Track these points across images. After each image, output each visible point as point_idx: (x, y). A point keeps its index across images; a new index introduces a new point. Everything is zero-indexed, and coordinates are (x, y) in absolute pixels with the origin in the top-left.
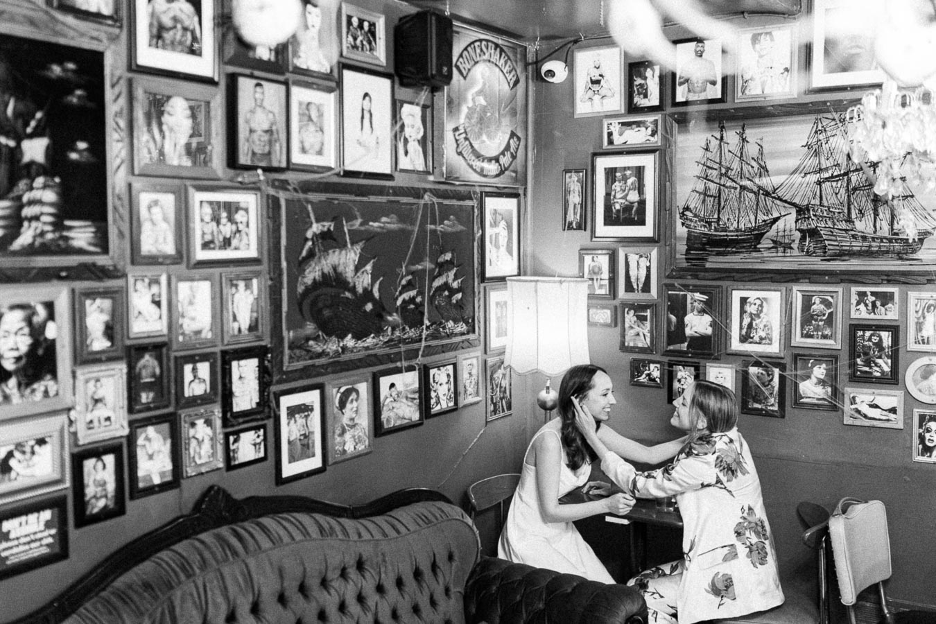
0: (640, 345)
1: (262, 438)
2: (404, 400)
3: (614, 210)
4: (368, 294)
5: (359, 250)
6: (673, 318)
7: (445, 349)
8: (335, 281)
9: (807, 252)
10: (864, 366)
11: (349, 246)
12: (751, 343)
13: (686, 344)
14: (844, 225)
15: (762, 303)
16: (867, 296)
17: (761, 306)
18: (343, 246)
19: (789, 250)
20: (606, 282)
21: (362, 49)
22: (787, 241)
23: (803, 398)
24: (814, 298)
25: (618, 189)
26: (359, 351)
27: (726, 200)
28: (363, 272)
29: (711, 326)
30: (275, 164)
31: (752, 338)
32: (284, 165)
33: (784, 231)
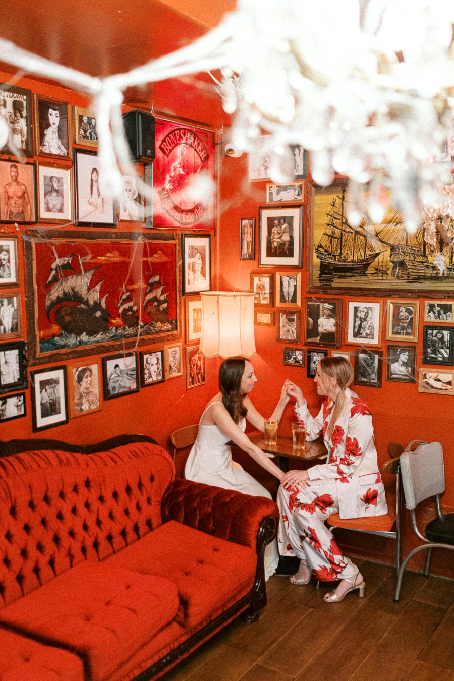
0: (290, 338)
1: (22, 401)
2: (125, 376)
3: (273, 247)
4: (97, 306)
5: (91, 276)
6: (311, 320)
7: (154, 341)
8: (73, 298)
9: (397, 277)
10: (432, 353)
11: (83, 273)
12: (360, 337)
13: (319, 338)
14: (421, 259)
15: (368, 310)
16: (435, 307)
17: (367, 313)
18: (79, 273)
19: (385, 275)
20: (268, 296)
21: (91, 138)
22: (384, 269)
23: (393, 374)
24: (401, 308)
25: (276, 232)
26: (92, 343)
27: (346, 240)
28: (94, 291)
29: (335, 326)
30: (27, 220)
31: (361, 334)
32: (34, 220)
33: (383, 262)
